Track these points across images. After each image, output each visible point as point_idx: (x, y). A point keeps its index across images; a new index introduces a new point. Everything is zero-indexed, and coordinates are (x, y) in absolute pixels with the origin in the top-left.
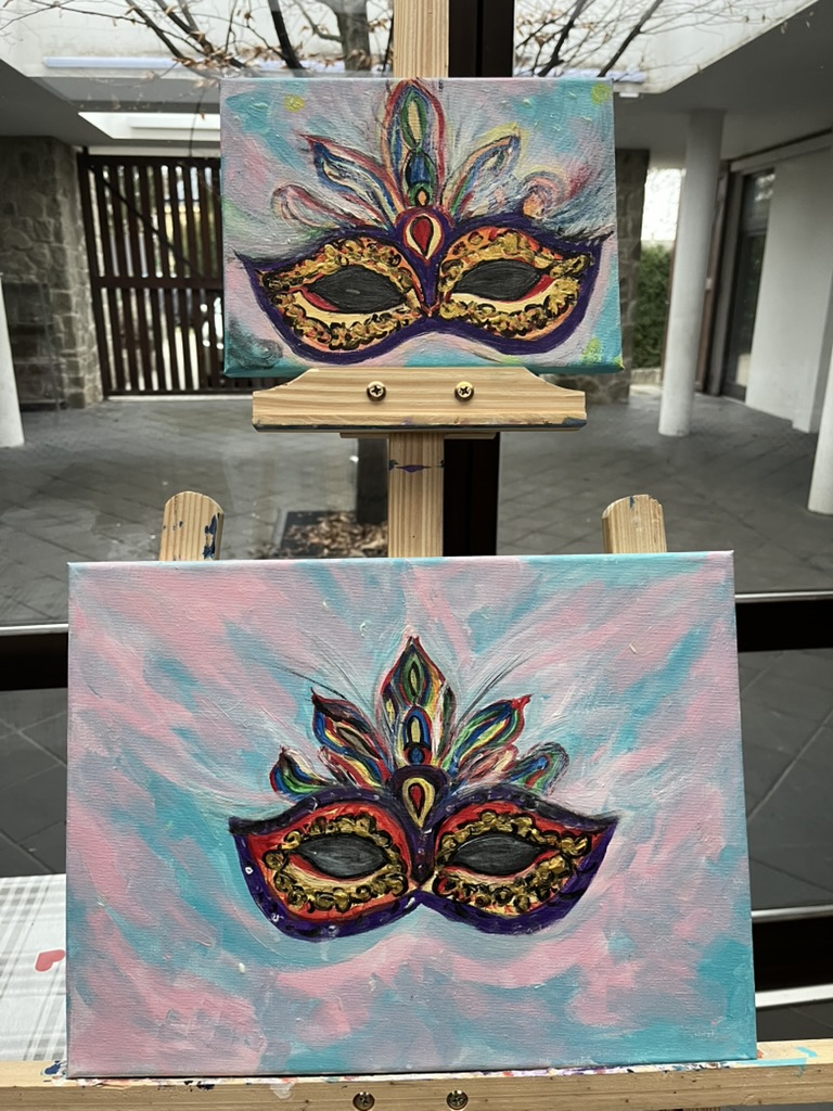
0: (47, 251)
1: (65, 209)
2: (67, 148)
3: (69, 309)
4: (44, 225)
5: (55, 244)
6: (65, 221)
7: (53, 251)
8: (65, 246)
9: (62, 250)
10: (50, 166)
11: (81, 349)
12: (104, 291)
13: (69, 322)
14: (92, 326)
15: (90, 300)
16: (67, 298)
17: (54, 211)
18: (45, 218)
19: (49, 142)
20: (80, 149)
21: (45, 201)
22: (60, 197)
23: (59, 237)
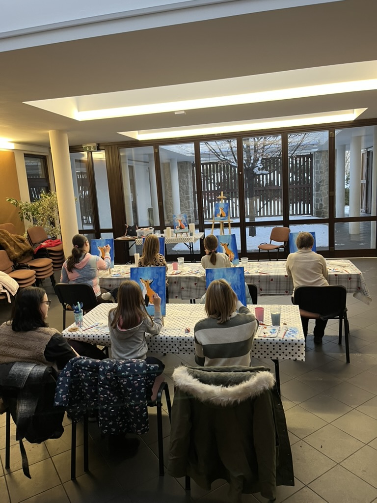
1: (189, 177)
2: (190, 162)
4: (185, 181)
6: (189, 179)
7: (186, 187)
8: (189, 185)
9: (188, 186)
10: (187, 168)
11: (191, 209)
13: (189, 202)
14: (193, 203)
15: (193, 197)
16: (189, 197)
17: (187, 177)
18: (185, 179)
19: (187, 162)
20: (193, 162)
21: (185, 175)
22: (188, 174)
23: (188, 183)
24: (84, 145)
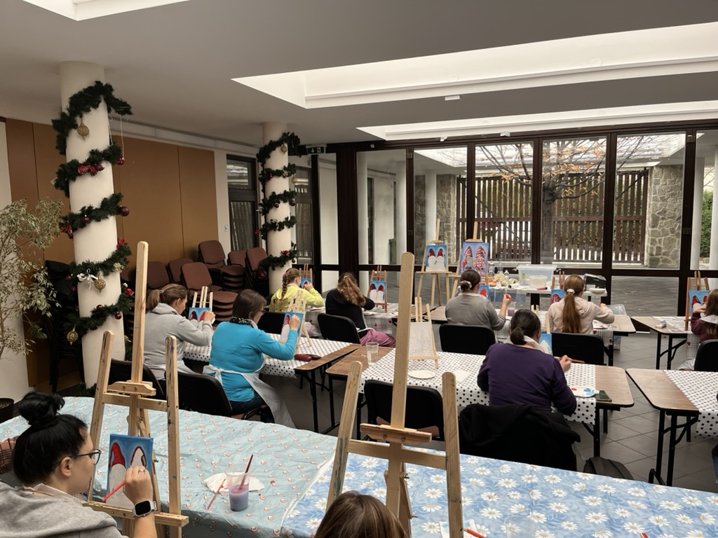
0: (445, 211)
1: (452, 197)
2: (454, 176)
3: (450, 230)
4: (445, 203)
5: (448, 209)
6: (452, 201)
7: (447, 211)
8: (451, 209)
10: (449, 184)
11: (452, 243)
12: (461, 223)
13: (449, 234)
14: (455, 236)
15: (455, 226)
16: (450, 226)
17: (449, 197)
18: (445, 200)
19: (450, 176)
20: (458, 176)
21: (446, 195)
22: (451, 193)
23: (449, 206)
24: (308, 145)
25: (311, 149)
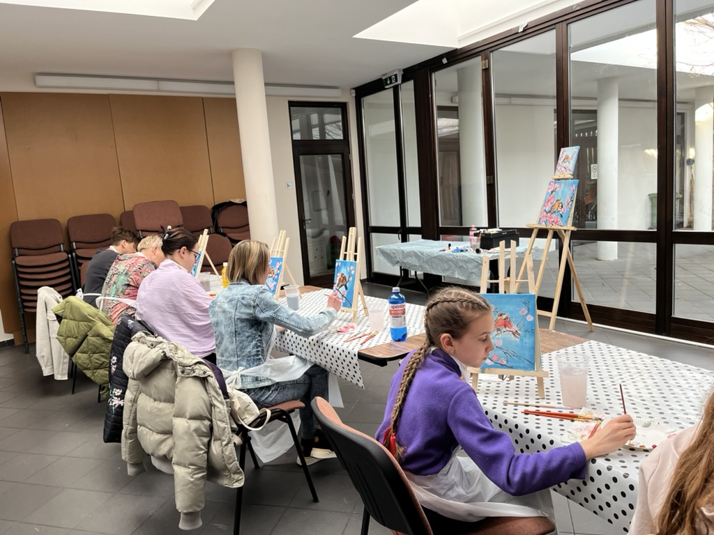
24: (383, 75)
25: (386, 80)
